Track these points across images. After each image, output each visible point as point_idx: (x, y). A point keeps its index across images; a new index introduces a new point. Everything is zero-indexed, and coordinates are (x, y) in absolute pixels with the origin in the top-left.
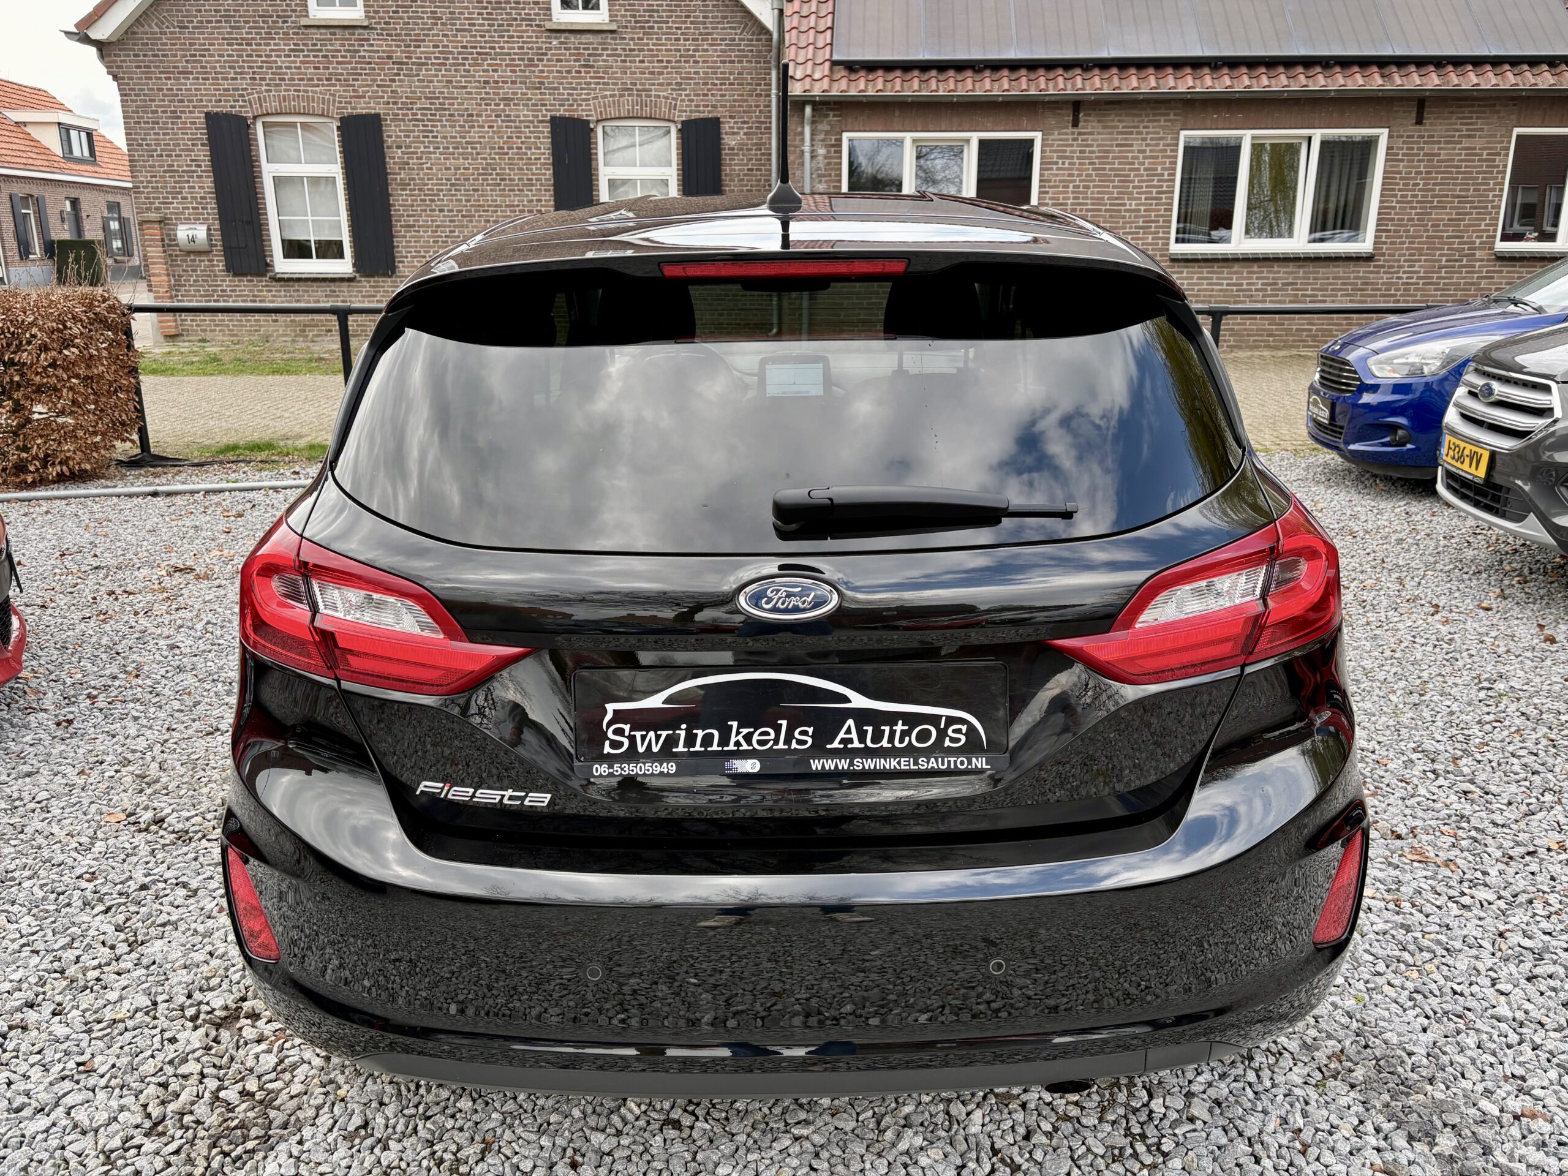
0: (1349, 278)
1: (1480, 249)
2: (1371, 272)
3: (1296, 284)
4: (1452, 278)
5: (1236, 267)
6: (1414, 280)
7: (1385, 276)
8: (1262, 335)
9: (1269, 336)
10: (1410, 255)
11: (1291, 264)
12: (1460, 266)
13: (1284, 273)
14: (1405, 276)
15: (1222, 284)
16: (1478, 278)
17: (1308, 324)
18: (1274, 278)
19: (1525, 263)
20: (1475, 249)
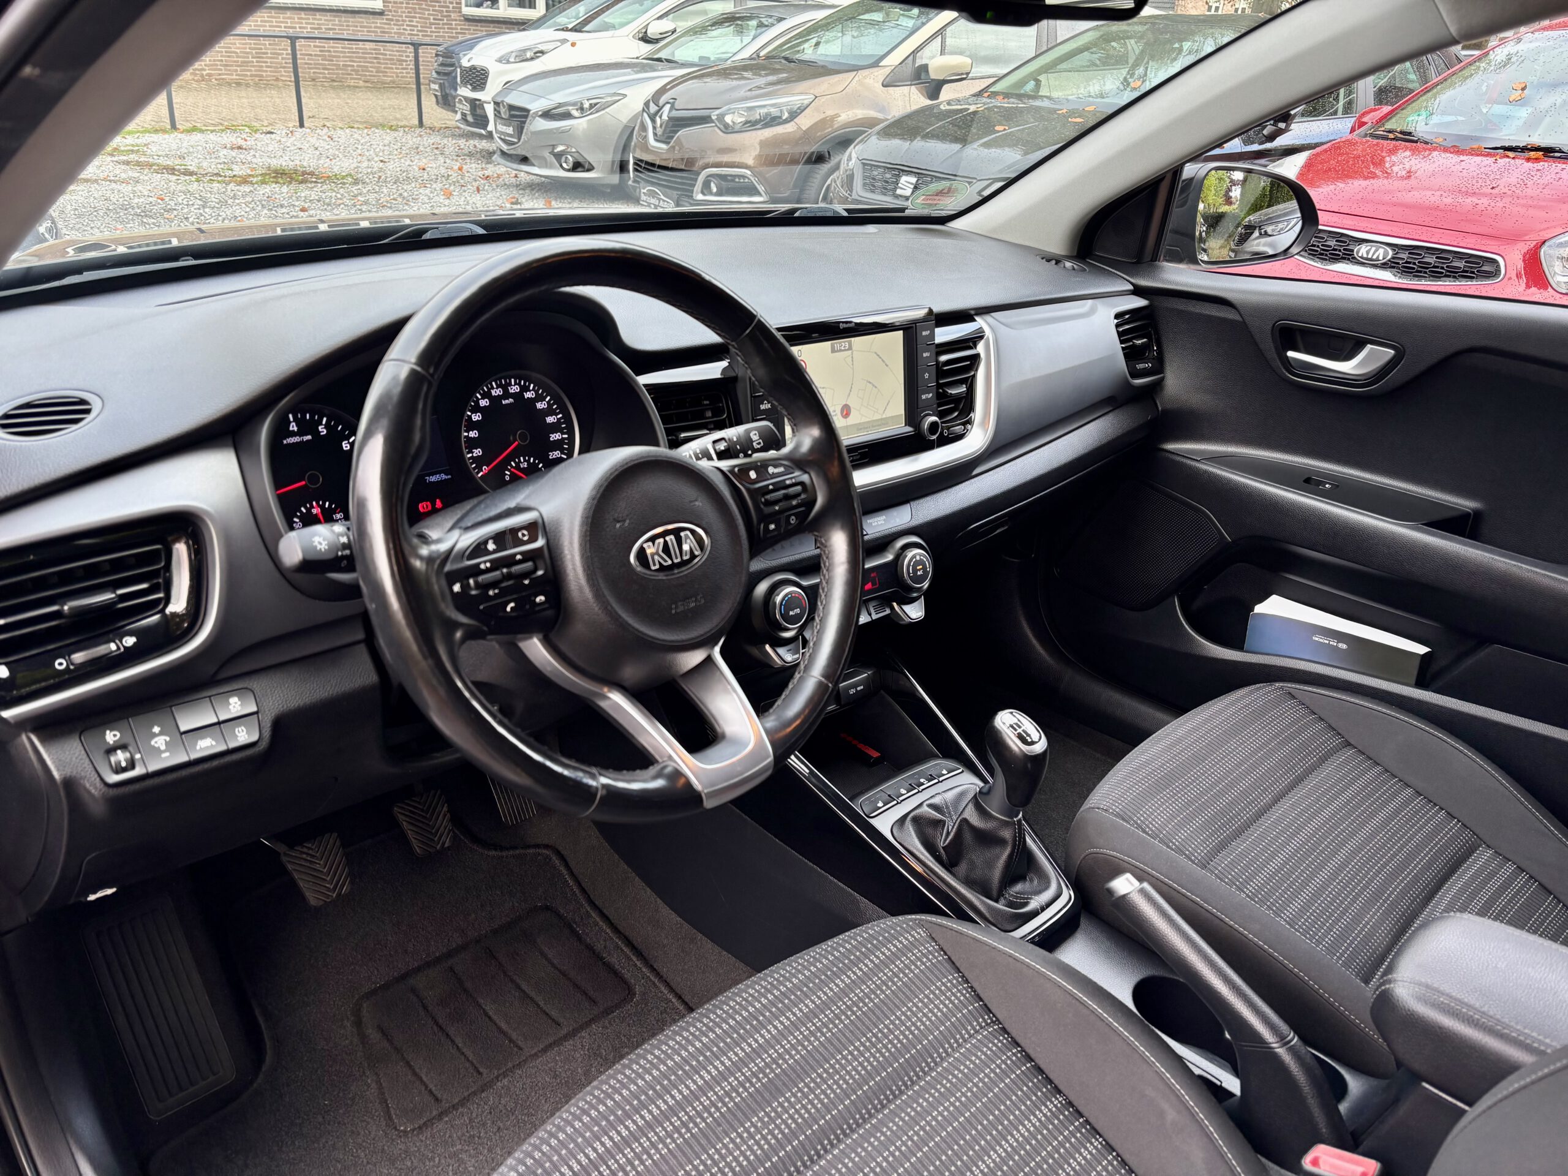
0: (371, 27)
1: (454, 12)
2: (386, 24)
3: (335, 29)
4: (439, 32)
5: (288, 14)
6: (415, 32)
7: (395, 27)
8: (319, 69)
9: (324, 69)
10: (409, 12)
11: (328, 14)
12: (443, 24)
13: (325, 20)
14: (408, 28)
15: (280, 27)
16: (456, 33)
17: (350, 61)
18: (318, 24)
19: (483, 24)
20: (450, 12)
